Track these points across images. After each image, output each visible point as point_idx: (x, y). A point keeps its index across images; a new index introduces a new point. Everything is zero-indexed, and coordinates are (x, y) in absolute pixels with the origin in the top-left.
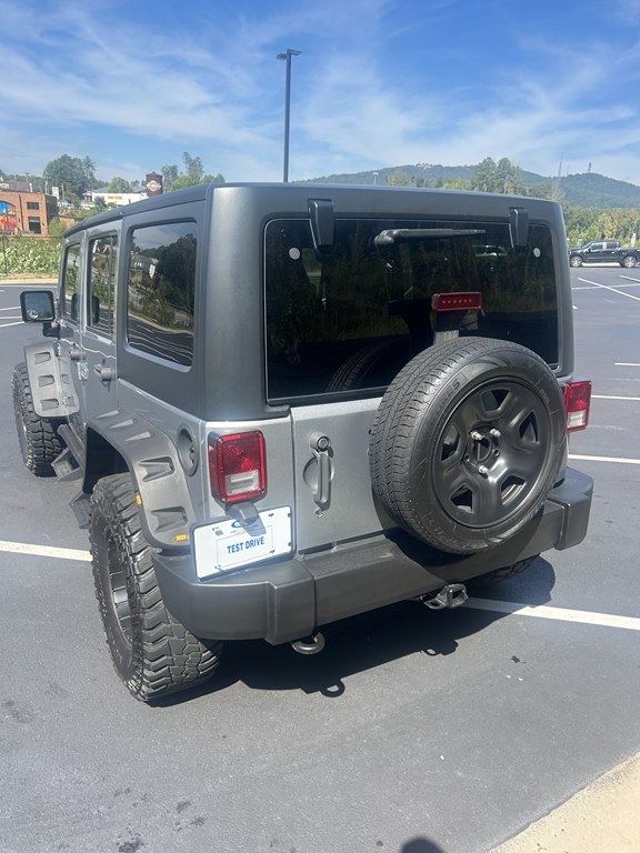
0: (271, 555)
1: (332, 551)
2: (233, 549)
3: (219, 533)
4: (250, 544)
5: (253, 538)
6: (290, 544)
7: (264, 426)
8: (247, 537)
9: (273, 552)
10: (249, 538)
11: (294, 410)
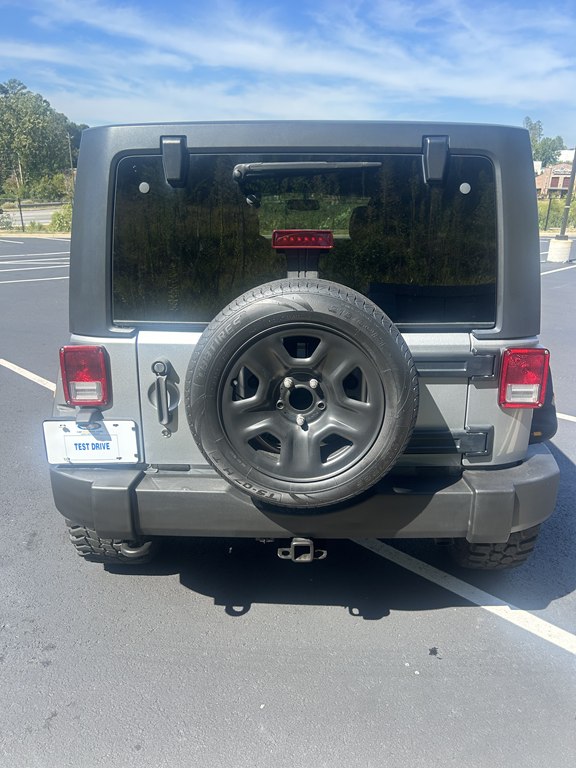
0: (118, 461)
1: (188, 473)
2: (80, 446)
3: (66, 430)
4: (96, 447)
5: (99, 442)
6: (136, 456)
7: (108, 344)
8: (91, 439)
9: (120, 458)
10: (95, 441)
11: (142, 334)
